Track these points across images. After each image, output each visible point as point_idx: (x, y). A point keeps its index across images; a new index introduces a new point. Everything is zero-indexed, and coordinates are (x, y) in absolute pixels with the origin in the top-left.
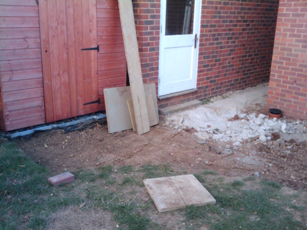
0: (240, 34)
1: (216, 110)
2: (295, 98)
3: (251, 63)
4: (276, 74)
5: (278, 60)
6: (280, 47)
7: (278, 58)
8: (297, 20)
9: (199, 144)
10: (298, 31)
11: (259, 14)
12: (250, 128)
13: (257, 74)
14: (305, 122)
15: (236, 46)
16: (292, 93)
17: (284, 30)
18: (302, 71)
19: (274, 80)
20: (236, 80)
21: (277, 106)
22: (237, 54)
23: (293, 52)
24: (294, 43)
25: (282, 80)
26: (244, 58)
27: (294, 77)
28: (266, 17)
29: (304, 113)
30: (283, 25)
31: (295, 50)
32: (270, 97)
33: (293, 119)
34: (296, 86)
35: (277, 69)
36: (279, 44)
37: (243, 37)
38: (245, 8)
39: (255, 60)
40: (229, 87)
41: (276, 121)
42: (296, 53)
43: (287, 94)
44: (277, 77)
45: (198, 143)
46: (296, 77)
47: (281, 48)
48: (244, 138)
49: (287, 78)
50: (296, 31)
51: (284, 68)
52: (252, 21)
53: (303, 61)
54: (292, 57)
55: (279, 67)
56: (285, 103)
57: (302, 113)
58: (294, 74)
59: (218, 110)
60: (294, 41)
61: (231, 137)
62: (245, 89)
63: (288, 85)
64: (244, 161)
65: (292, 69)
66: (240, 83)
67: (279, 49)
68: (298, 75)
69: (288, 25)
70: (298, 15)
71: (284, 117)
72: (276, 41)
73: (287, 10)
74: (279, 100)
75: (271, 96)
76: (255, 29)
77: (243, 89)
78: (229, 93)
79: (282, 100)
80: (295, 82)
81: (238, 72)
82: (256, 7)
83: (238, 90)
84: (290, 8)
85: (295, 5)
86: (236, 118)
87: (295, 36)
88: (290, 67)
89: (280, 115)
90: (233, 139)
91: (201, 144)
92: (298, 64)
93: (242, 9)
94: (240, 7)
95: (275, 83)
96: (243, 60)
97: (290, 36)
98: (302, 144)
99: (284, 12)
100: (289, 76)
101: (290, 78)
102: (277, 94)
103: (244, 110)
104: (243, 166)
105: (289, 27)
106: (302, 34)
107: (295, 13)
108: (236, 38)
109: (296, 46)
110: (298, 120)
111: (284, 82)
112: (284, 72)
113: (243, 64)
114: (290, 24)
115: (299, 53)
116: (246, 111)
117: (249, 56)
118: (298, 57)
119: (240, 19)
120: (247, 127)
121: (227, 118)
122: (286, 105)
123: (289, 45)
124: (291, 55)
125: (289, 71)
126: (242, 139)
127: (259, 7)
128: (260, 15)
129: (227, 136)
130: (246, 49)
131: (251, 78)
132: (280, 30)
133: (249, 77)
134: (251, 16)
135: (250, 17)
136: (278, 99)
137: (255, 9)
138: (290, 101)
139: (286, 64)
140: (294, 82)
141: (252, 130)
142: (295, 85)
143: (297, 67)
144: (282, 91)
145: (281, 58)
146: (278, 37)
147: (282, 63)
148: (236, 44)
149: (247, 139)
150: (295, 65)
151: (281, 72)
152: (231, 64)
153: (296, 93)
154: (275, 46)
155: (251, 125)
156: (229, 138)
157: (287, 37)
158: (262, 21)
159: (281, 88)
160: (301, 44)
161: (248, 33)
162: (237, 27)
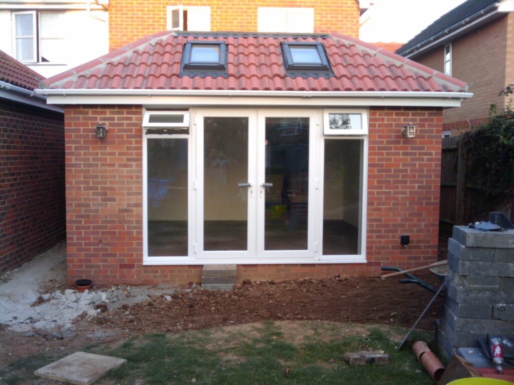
0: (9, 191)
1: (9, 297)
2: (103, 261)
3: (23, 229)
4: (75, 237)
5: (74, 219)
6: (74, 203)
7: (74, 216)
8: (91, 170)
9: (27, 338)
10: (94, 183)
11: (24, 163)
12: (68, 307)
13: (30, 243)
14: (121, 287)
15: (6, 208)
16: (98, 255)
17: (77, 183)
18: (106, 227)
19: (73, 245)
20: (11, 255)
21: (82, 276)
22: (8, 218)
23: (92, 207)
24: (91, 196)
25: (83, 242)
26: (16, 224)
27: (98, 236)
28: (32, 168)
29: (118, 276)
30: (74, 176)
31: (94, 205)
32: (71, 266)
33: (106, 287)
34: (103, 247)
35: (74, 230)
36: (73, 200)
37: (13, 196)
38: (11, 157)
39: (27, 225)
40: (5, 266)
41: (89, 293)
42: (96, 208)
43: (92, 259)
44: (77, 240)
45: (26, 336)
46: (100, 236)
47: (76, 204)
48: (71, 318)
49: (89, 239)
50: (91, 183)
51: (84, 228)
52: (19, 174)
53: (106, 216)
54: (91, 214)
55: (77, 228)
56: (92, 270)
57: (115, 277)
58: (98, 233)
59: (12, 297)
60: (91, 194)
61: (55, 321)
62: (22, 266)
63: (92, 247)
64: (98, 336)
65: (94, 227)
66: (15, 258)
67: (74, 206)
68: (103, 233)
69: (80, 177)
70: (90, 165)
71: (95, 287)
72: (67, 196)
73: (76, 159)
74: (84, 268)
75: (73, 265)
76: (24, 184)
77: (20, 266)
78: (6, 274)
79: (87, 267)
80: (101, 241)
81: (12, 244)
82: (21, 156)
83: (14, 268)
84: (80, 157)
85: (85, 154)
86: (41, 301)
87: (91, 188)
88: (91, 225)
89: (90, 285)
90: (60, 322)
91: (29, 336)
92: (100, 220)
93: (8, 159)
94: (6, 156)
95: (75, 248)
96: (15, 226)
97: (85, 189)
98: (136, 307)
99: (73, 162)
100: (92, 236)
101: (93, 237)
102: (80, 261)
103: (42, 291)
104: (101, 340)
105: (82, 179)
106: (99, 186)
107: (87, 163)
108: (6, 197)
109: (93, 200)
110: (112, 287)
111: (86, 244)
112: (85, 232)
113: (16, 232)
114: (82, 175)
115: (100, 208)
116: (45, 290)
117: (22, 220)
118: (98, 212)
119: (6, 172)
120: (63, 307)
121: (28, 304)
122: (94, 273)
123: (85, 199)
124: (90, 211)
125: (91, 230)
126: (70, 320)
127: (24, 156)
128: (26, 166)
129: (50, 322)
130: (16, 210)
131: (26, 250)
132: (71, 183)
133: (24, 249)
134: (17, 167)
135: (16, 169)
136: (81, 266)
137: (21, 158)
138: (98, 266)
139: (85, 222)
140: (99, 242)
141: (72, 308)
142: (100, 246)
143: (100, 224)
144: (86, 255)
145: (77, 216)
146: (70, 191)
147: (80, 222)
148: (6, 205)
149: (77, 318)
150: (97, 222)
151: (80, 233)
152: (4, 233)
153: (104, 255)
154: (67, 202)
155: (66, 303)
156: (54, 323)
157: (81, 190)
158: (29, 173)
159: (83, 253)
160: (100, 198)
161: (16, 190)
162: (5, 182)
